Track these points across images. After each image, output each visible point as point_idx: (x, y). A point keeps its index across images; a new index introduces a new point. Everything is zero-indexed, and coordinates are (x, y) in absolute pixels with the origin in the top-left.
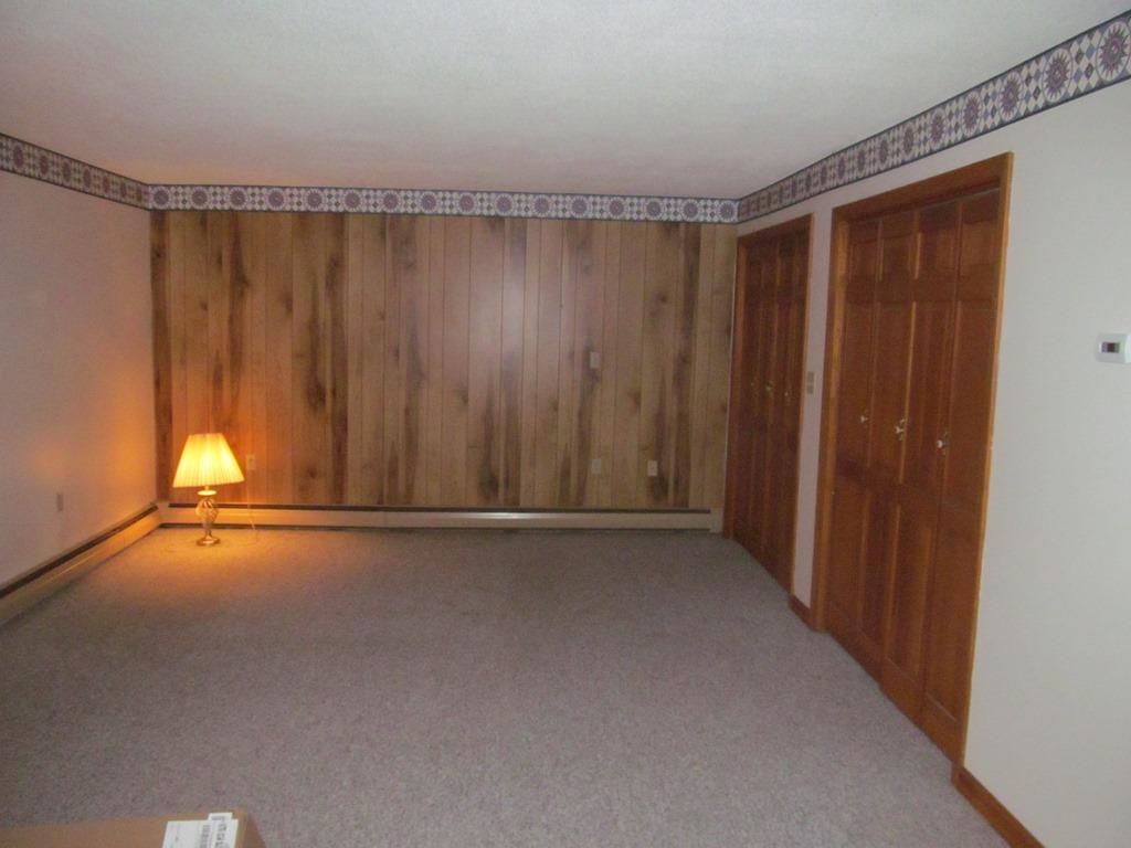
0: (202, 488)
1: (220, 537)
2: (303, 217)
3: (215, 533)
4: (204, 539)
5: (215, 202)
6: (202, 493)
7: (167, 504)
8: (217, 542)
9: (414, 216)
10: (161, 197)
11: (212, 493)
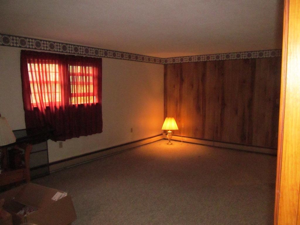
0: (169, 130)
1: (172, 143)
2: (196, 63)
3: (172, 142)
4: (169, 143)
5: (177, 61)
6: (168, 132)
7: (165, 134)
8: (172, 144)
9: (224, 61)
10: (166, 61)
11: (171, 132)
